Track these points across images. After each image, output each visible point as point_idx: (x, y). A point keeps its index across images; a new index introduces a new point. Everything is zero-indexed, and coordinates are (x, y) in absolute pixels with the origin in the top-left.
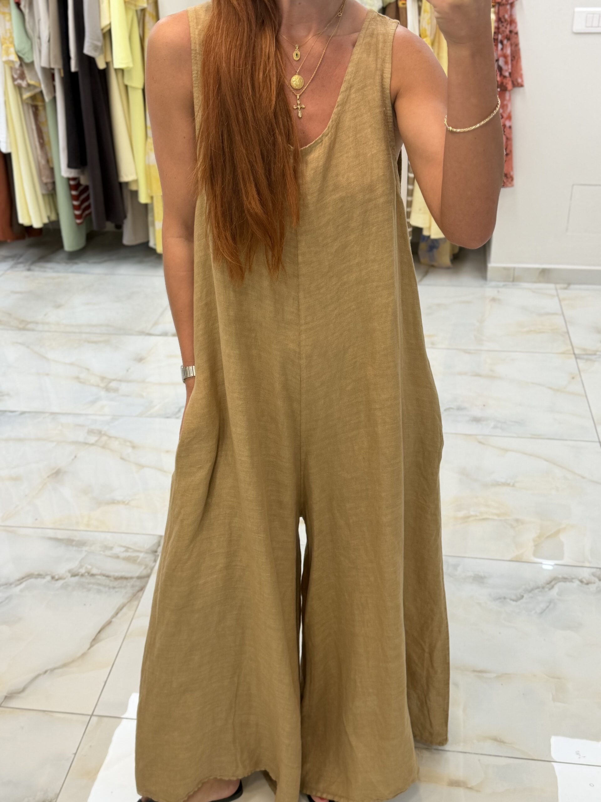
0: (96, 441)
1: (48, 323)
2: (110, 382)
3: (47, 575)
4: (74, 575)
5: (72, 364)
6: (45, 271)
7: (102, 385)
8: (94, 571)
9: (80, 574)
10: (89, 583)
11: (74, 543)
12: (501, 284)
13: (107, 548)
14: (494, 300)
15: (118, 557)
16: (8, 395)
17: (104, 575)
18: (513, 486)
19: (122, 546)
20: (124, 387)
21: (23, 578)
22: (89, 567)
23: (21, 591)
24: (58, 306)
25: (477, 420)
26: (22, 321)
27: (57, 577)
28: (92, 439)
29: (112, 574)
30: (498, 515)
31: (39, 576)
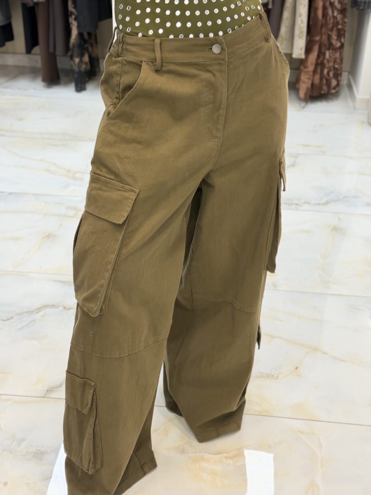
1: (14, 131)
2: (75, 174)
3: (59, 306)
5: (41, 160)
6: (3, 95)
7: (70, 175)
21: (41, 308)
23: (41, 317)
27: (68, 307)
28: (72, 213)
31: (53, 306)
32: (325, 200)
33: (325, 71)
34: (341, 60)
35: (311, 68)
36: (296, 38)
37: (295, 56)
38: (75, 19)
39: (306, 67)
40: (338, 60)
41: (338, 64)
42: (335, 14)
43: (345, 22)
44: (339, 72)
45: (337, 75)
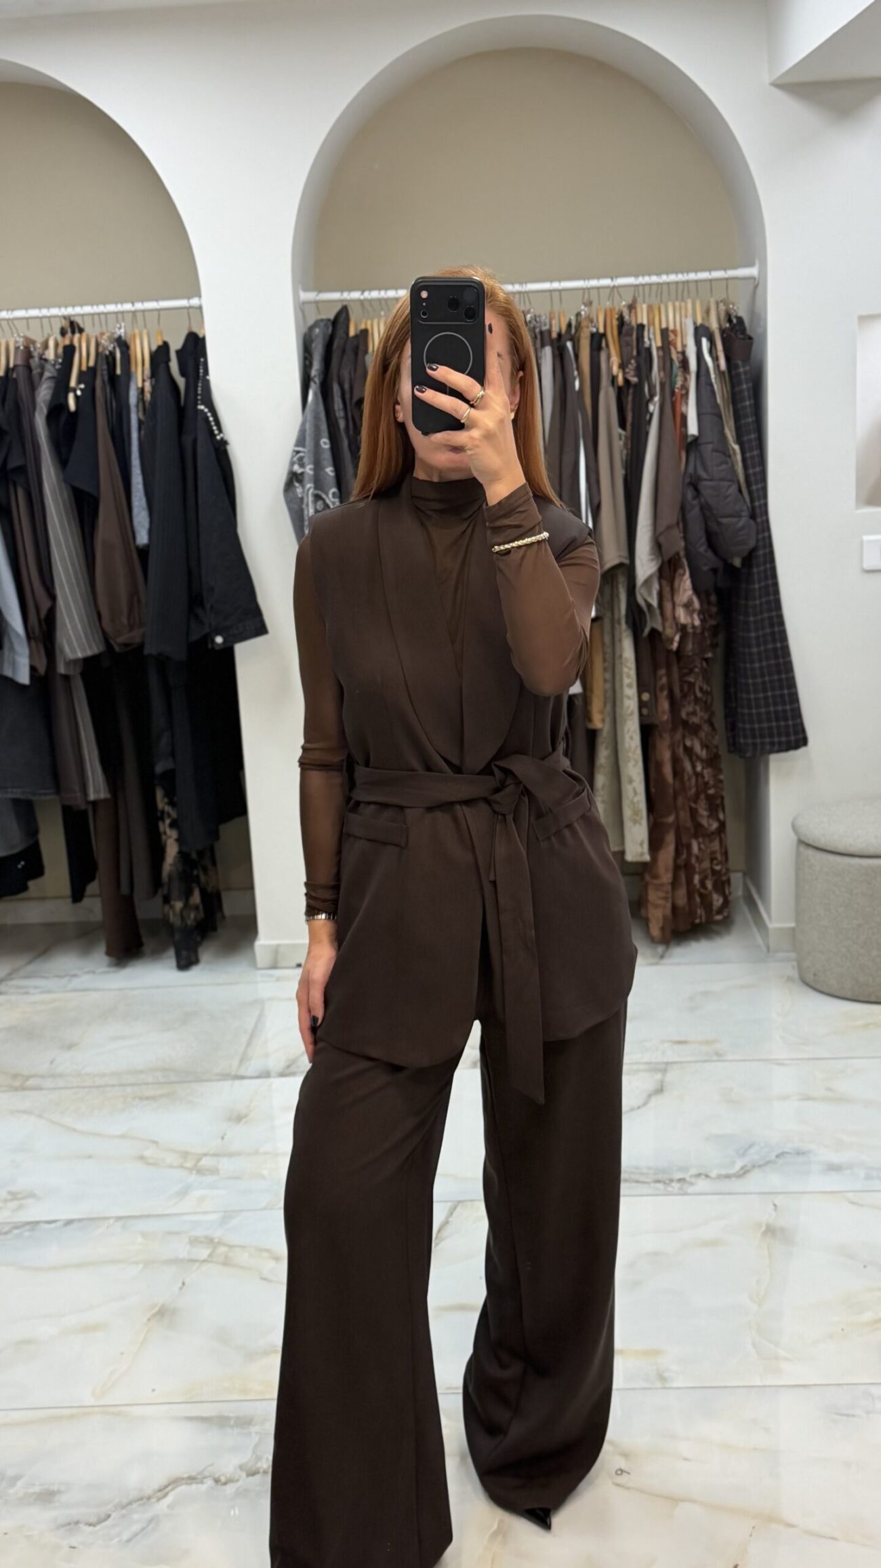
0: (210, 1255)
1: (60, 1075)
2: (199, 1160)
3: (205, 1477)
4: (250, 1474)
5: (123, 1137)
6: (27, 993)
7: (189, 1164)
9: (261, 1470)
11: (232, 1422)
12: (794, 955)
16: (32, 1195)
20: (225, 1165)
21: (166, 1487)
23: (170, 1507)
24: (70, 1047)
26: (15, 1076)
27: (223, 1479)
28: (204, 1253)
31: (191, 1479)
32: (738, 1166)
33: (697, 879)
34: (726, 854)
35: (666, 878)
36: (628, 824)
37: (629, 857)
38: (172, 825)
39: (656, 877)
40: (719, 856)
41: (720, 863)
42: (699, 768)
43: (721, 781)
44: (724, 878)
45: (722, 885)
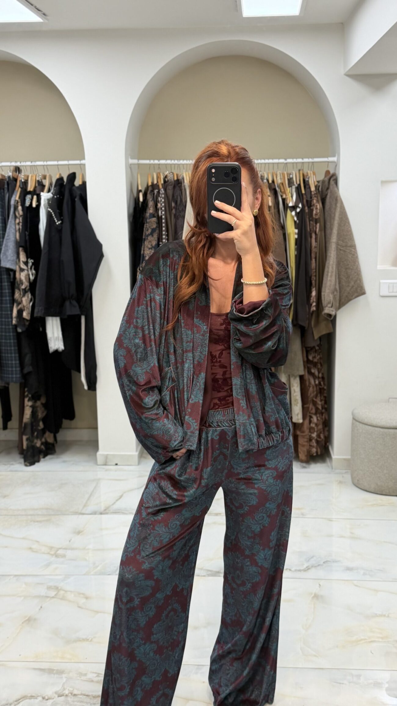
0: (56, 595)
2: (58, 550)
3: (38, 696)
4: (60, 696)
5: (23, 538)
7: (52, 552)
8: (75, 692)
9: (65, 695)
10: (73, 701)
11: (55, 671)
12: (344, 471)
13: (81, 674)
14: (340, 482)
15: (92, 681)
17: (84, 695)
18: (388, 616)
19: (93, 673)
20: (69, 553)
21: (19, 699)
22: (71, 689)
25: (349, 569)
27: (46, 698)
28: (53, 593)
29: (90, 694)
30: (382, 638)
31: (32, 697)
32: (305, 566)
